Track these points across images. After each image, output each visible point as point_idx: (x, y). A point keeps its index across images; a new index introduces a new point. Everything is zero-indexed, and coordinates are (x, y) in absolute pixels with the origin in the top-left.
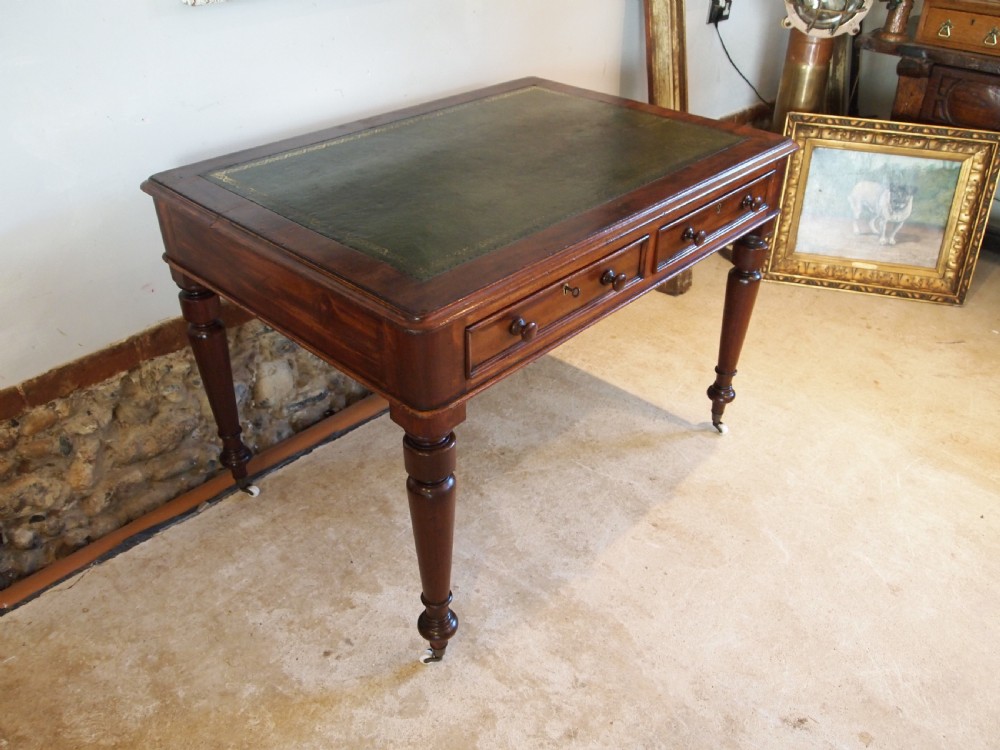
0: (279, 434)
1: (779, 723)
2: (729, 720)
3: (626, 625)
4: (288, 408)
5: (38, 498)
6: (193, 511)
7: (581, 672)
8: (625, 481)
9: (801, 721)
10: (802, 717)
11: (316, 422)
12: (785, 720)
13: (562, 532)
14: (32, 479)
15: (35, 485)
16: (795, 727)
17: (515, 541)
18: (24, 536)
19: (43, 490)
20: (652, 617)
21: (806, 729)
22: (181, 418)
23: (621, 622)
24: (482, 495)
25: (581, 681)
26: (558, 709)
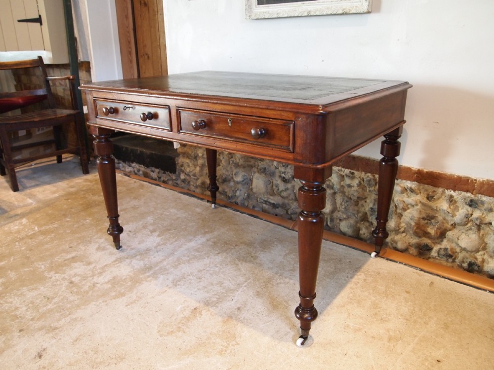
0: (254, 207)
1: (44, 347)
2: (55, 328)
3: (123, 298)
4: (260, 199)
5: (186, 167)
6: (202, 199)
7: (101, 285)
8: (236, 298)
9: (40, 357)
10: (42, 357)
11: (269, 213)
12: (44, 350)
13: (191, 277)
14: (188, 161)
15: (188, 163)
16: (39, 353)
17: (185, 264)
18: (182, 177)
19: (189, 166)
20: (126, 306)
21: (35, 357)
22: (224, 172)
23: (126, 296)
24: (219, 253)
25: (97, 285)
26: (85, 280)
